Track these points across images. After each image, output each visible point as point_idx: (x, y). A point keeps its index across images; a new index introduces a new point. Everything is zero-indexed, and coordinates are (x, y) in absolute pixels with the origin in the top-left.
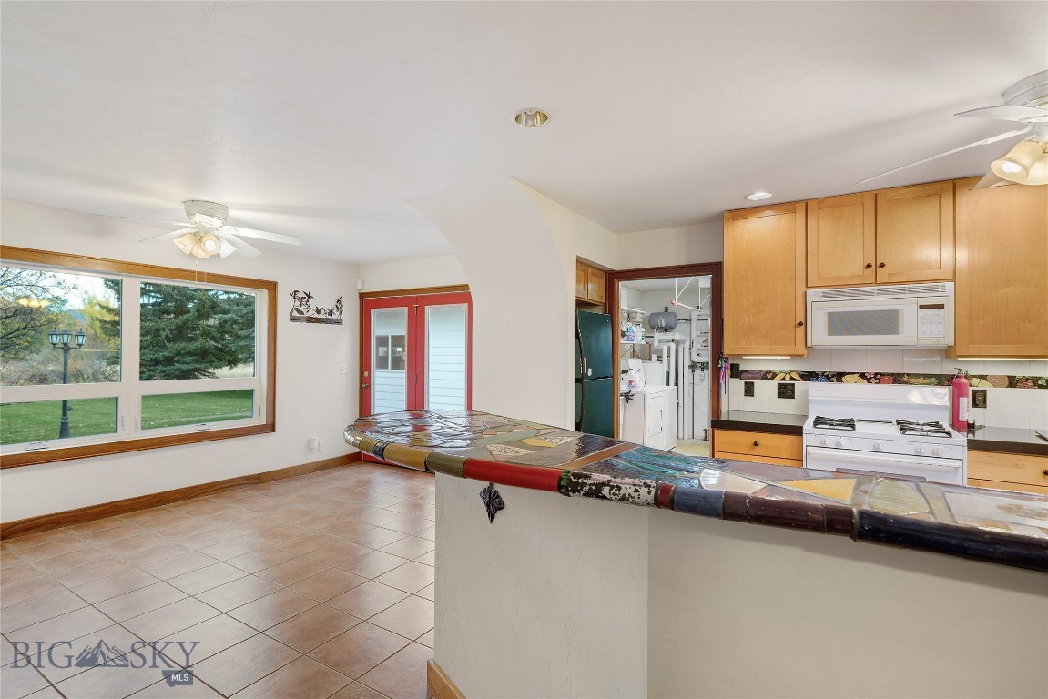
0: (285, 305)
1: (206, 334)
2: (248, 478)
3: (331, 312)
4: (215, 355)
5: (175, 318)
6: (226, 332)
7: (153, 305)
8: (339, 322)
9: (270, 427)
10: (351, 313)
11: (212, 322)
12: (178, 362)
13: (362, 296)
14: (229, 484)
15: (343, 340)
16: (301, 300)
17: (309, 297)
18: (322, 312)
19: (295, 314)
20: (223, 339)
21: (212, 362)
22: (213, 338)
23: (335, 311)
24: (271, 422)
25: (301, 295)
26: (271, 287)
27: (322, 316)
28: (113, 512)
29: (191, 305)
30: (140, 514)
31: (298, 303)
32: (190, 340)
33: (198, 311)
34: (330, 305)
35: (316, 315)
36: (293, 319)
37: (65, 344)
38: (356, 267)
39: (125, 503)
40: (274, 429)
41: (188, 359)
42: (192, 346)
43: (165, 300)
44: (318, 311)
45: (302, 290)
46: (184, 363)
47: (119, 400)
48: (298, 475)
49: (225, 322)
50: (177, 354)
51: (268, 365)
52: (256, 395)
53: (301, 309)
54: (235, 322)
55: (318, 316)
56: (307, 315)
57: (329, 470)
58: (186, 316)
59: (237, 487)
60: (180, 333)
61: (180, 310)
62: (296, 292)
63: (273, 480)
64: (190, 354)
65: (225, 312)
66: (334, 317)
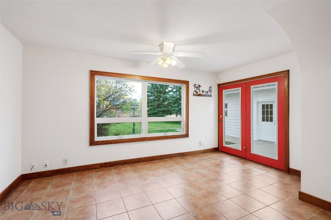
0: (192, 89)
1: (164, 106)
2: (180, 154)
3: (207, 92)
4: (167, 112)
5: (158, 102)
6: (169, 106)
7: (153, 99)
8: (210, 96)
9: (187, 135)
10: (215, 92)
11: (166, 103)
12: (158, 114)
13: (219, 85)
14: (174, 156)
15: (212, 103)
16: (197, 87)
17: (200, 86)
18: (204, 92)
19: (195, 93)
20: (168, 108)
21: (166, 114)
22: (166, 107)
23: (209, 92)
24: (187, 133)
25: (197, 86)
26: (187, 83)
27: (204, 94)
28: (140, 161)
29: (161, 99)
30: (147, 164)
31: (196, 89)
32: (161, 108)
33: (163, 100)
34: (207, 89)
35: (202, 93)
36: (194, 95)
37: (134, 108)
38: (216, 74)
39: (143, 159)
40: (188, 136)
41: (161, 113)
42: (161, 109)
43: (155, 98)
44: (203, 92)
45: (198, 83)
46: (160, 114)
47: (142, 123)
48: (196, 154)
49: (169, 103)
50: (158, 112)
51: (186, 112)
52: (182, 123)
53: (197, 91)
54: (171, 103)
55: (203, 94)
56: (199, 93)
57: (207, 154)
58: (160, 102)
59: (176, 157)
60: (159, 106)
61: (159, 100)
62: (195, 84)
63: (188, 155)
64: (161, 111)
65: (169, 100)
66: (209, 94)
